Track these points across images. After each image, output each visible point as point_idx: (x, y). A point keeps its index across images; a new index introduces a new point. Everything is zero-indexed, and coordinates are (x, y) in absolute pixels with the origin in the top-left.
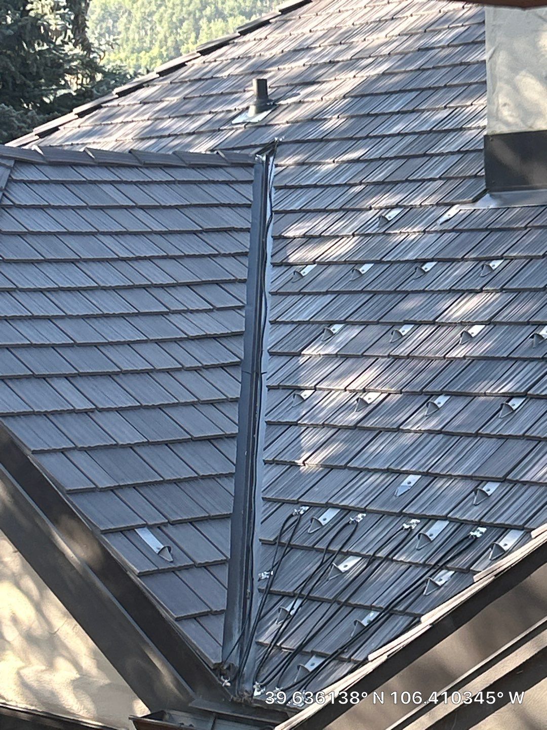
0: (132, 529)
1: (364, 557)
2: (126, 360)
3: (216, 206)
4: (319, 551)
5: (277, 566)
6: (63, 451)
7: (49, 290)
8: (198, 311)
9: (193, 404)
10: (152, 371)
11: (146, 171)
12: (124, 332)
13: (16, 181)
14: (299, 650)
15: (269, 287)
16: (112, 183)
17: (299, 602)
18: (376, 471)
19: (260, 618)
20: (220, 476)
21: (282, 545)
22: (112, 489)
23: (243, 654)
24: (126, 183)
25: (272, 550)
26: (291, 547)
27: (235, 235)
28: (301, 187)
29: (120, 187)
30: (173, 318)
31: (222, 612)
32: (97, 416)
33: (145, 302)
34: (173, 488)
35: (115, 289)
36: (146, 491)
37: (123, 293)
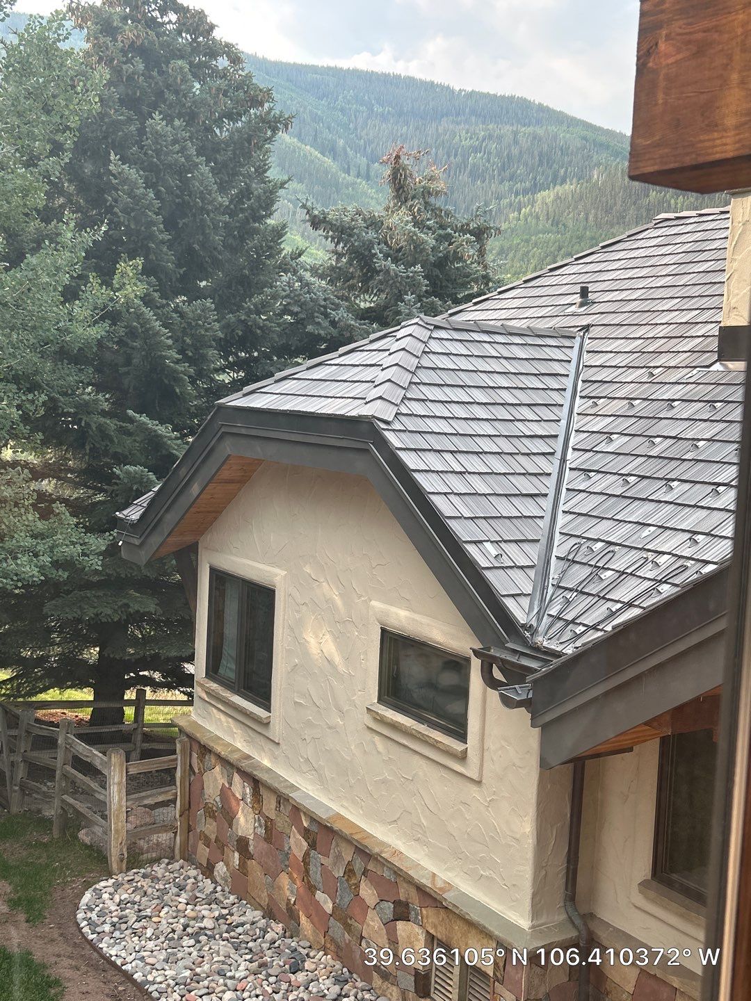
0: (481, 542)
1: (617, 571)
2: (487, 445)
3: (550, 360)
4: (591, 566)
5: (564, 572)
6: (445, 494)
7: (446, 402)
8: (532, 421)
9: (524, 474)
10: (501, 453)
11: (509, 337)
12: (488, 429)
13: (434, 338)
14: (573, 622)
15: (576, 410)
16: (489, 342)
17: (575, 594)
18: (630, 522)
19: (551, 601)
20: (535, 517)
21: (568, 560)
22: (472, 518)
23: (539, 620)
24: (498, 343)
25: (563, 562)
26: (574, 562)
27: (559, 377)
28: (602, 352)
29: (494, 345)
30: (516, 423)
31: (529, 594)
32: (467, 476)
33: (502, 413)
34: (507, 521)
35: (485, 404)
36: (491, 521)
37: (489, 407)
